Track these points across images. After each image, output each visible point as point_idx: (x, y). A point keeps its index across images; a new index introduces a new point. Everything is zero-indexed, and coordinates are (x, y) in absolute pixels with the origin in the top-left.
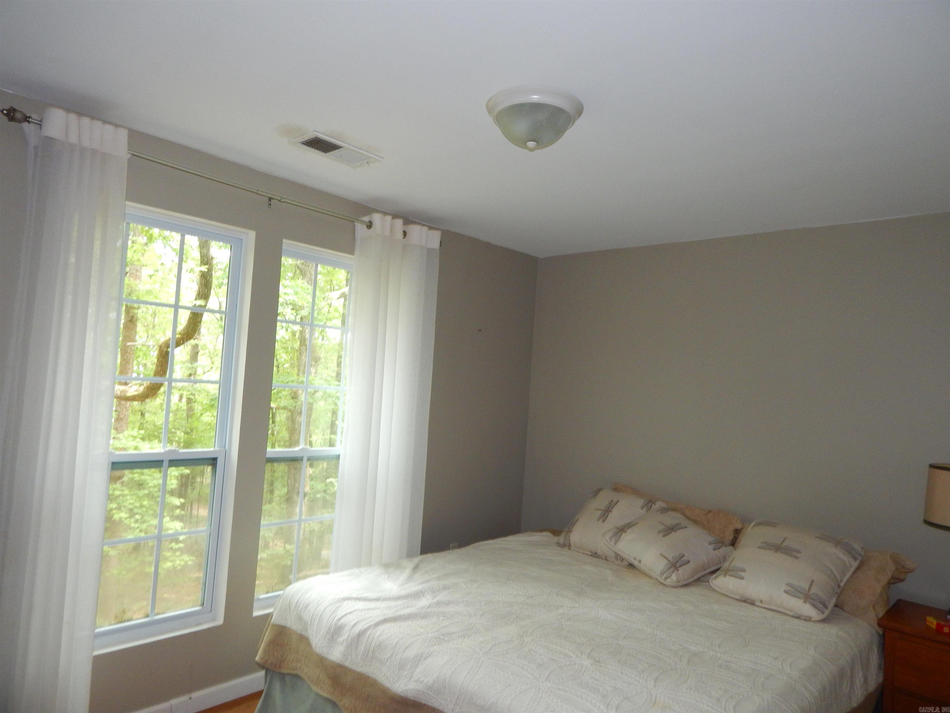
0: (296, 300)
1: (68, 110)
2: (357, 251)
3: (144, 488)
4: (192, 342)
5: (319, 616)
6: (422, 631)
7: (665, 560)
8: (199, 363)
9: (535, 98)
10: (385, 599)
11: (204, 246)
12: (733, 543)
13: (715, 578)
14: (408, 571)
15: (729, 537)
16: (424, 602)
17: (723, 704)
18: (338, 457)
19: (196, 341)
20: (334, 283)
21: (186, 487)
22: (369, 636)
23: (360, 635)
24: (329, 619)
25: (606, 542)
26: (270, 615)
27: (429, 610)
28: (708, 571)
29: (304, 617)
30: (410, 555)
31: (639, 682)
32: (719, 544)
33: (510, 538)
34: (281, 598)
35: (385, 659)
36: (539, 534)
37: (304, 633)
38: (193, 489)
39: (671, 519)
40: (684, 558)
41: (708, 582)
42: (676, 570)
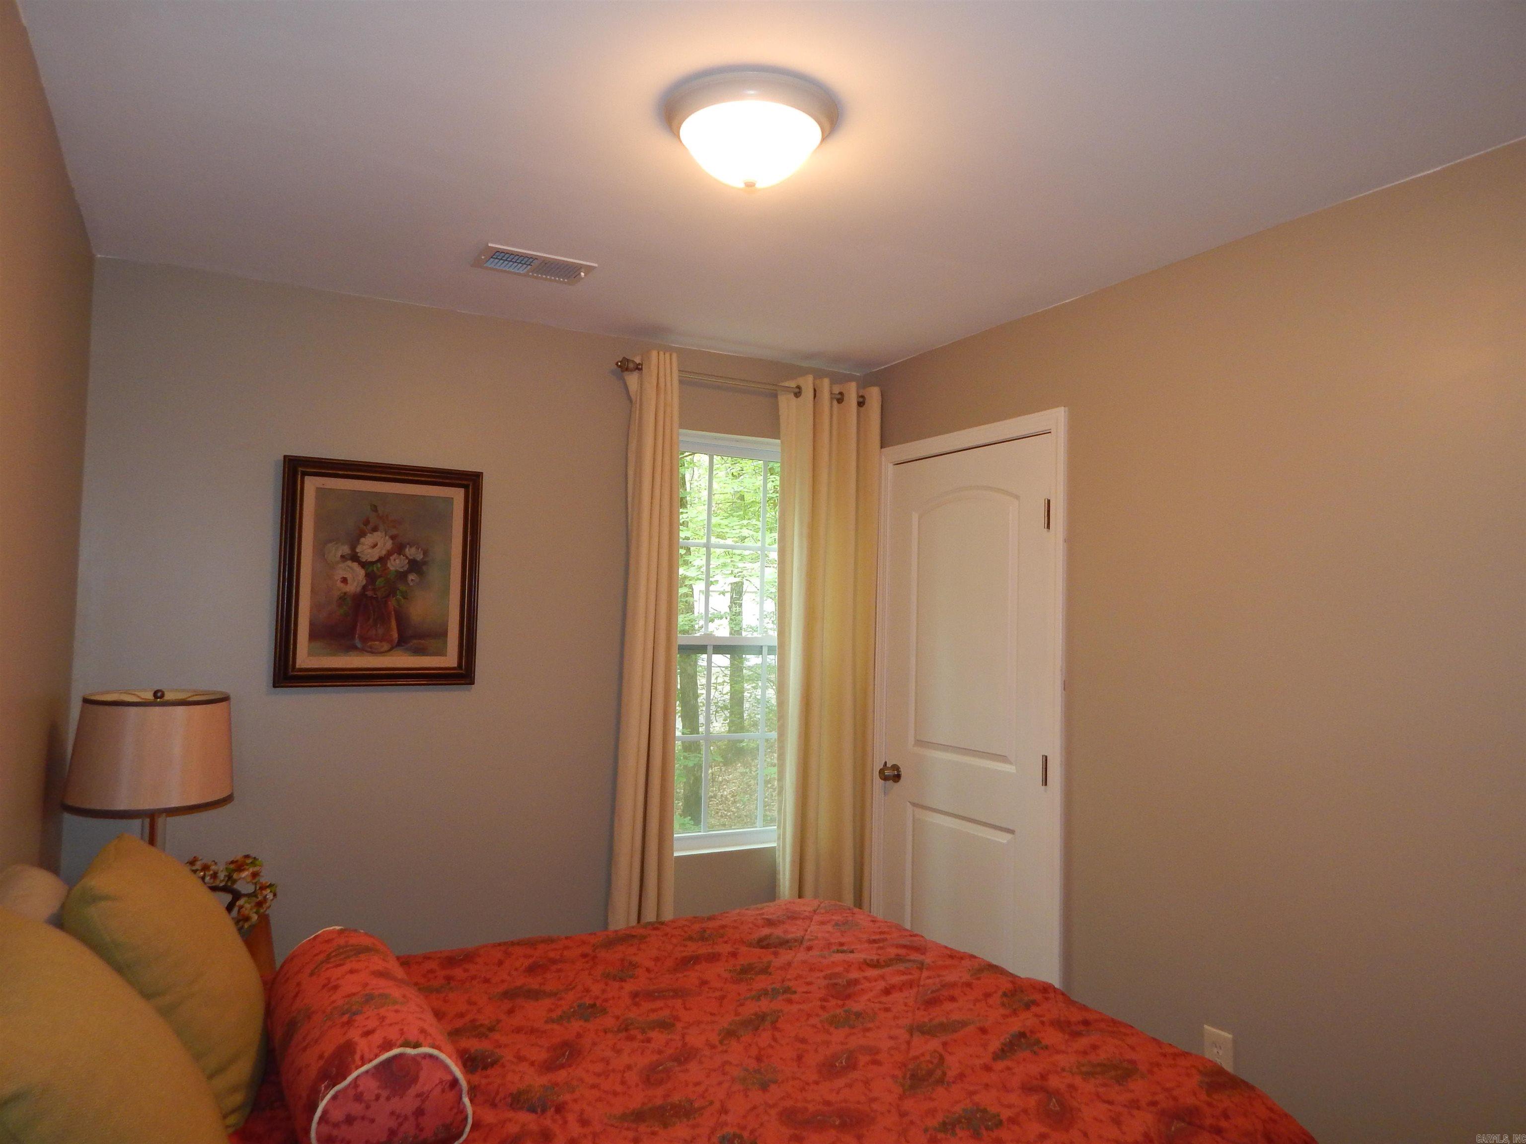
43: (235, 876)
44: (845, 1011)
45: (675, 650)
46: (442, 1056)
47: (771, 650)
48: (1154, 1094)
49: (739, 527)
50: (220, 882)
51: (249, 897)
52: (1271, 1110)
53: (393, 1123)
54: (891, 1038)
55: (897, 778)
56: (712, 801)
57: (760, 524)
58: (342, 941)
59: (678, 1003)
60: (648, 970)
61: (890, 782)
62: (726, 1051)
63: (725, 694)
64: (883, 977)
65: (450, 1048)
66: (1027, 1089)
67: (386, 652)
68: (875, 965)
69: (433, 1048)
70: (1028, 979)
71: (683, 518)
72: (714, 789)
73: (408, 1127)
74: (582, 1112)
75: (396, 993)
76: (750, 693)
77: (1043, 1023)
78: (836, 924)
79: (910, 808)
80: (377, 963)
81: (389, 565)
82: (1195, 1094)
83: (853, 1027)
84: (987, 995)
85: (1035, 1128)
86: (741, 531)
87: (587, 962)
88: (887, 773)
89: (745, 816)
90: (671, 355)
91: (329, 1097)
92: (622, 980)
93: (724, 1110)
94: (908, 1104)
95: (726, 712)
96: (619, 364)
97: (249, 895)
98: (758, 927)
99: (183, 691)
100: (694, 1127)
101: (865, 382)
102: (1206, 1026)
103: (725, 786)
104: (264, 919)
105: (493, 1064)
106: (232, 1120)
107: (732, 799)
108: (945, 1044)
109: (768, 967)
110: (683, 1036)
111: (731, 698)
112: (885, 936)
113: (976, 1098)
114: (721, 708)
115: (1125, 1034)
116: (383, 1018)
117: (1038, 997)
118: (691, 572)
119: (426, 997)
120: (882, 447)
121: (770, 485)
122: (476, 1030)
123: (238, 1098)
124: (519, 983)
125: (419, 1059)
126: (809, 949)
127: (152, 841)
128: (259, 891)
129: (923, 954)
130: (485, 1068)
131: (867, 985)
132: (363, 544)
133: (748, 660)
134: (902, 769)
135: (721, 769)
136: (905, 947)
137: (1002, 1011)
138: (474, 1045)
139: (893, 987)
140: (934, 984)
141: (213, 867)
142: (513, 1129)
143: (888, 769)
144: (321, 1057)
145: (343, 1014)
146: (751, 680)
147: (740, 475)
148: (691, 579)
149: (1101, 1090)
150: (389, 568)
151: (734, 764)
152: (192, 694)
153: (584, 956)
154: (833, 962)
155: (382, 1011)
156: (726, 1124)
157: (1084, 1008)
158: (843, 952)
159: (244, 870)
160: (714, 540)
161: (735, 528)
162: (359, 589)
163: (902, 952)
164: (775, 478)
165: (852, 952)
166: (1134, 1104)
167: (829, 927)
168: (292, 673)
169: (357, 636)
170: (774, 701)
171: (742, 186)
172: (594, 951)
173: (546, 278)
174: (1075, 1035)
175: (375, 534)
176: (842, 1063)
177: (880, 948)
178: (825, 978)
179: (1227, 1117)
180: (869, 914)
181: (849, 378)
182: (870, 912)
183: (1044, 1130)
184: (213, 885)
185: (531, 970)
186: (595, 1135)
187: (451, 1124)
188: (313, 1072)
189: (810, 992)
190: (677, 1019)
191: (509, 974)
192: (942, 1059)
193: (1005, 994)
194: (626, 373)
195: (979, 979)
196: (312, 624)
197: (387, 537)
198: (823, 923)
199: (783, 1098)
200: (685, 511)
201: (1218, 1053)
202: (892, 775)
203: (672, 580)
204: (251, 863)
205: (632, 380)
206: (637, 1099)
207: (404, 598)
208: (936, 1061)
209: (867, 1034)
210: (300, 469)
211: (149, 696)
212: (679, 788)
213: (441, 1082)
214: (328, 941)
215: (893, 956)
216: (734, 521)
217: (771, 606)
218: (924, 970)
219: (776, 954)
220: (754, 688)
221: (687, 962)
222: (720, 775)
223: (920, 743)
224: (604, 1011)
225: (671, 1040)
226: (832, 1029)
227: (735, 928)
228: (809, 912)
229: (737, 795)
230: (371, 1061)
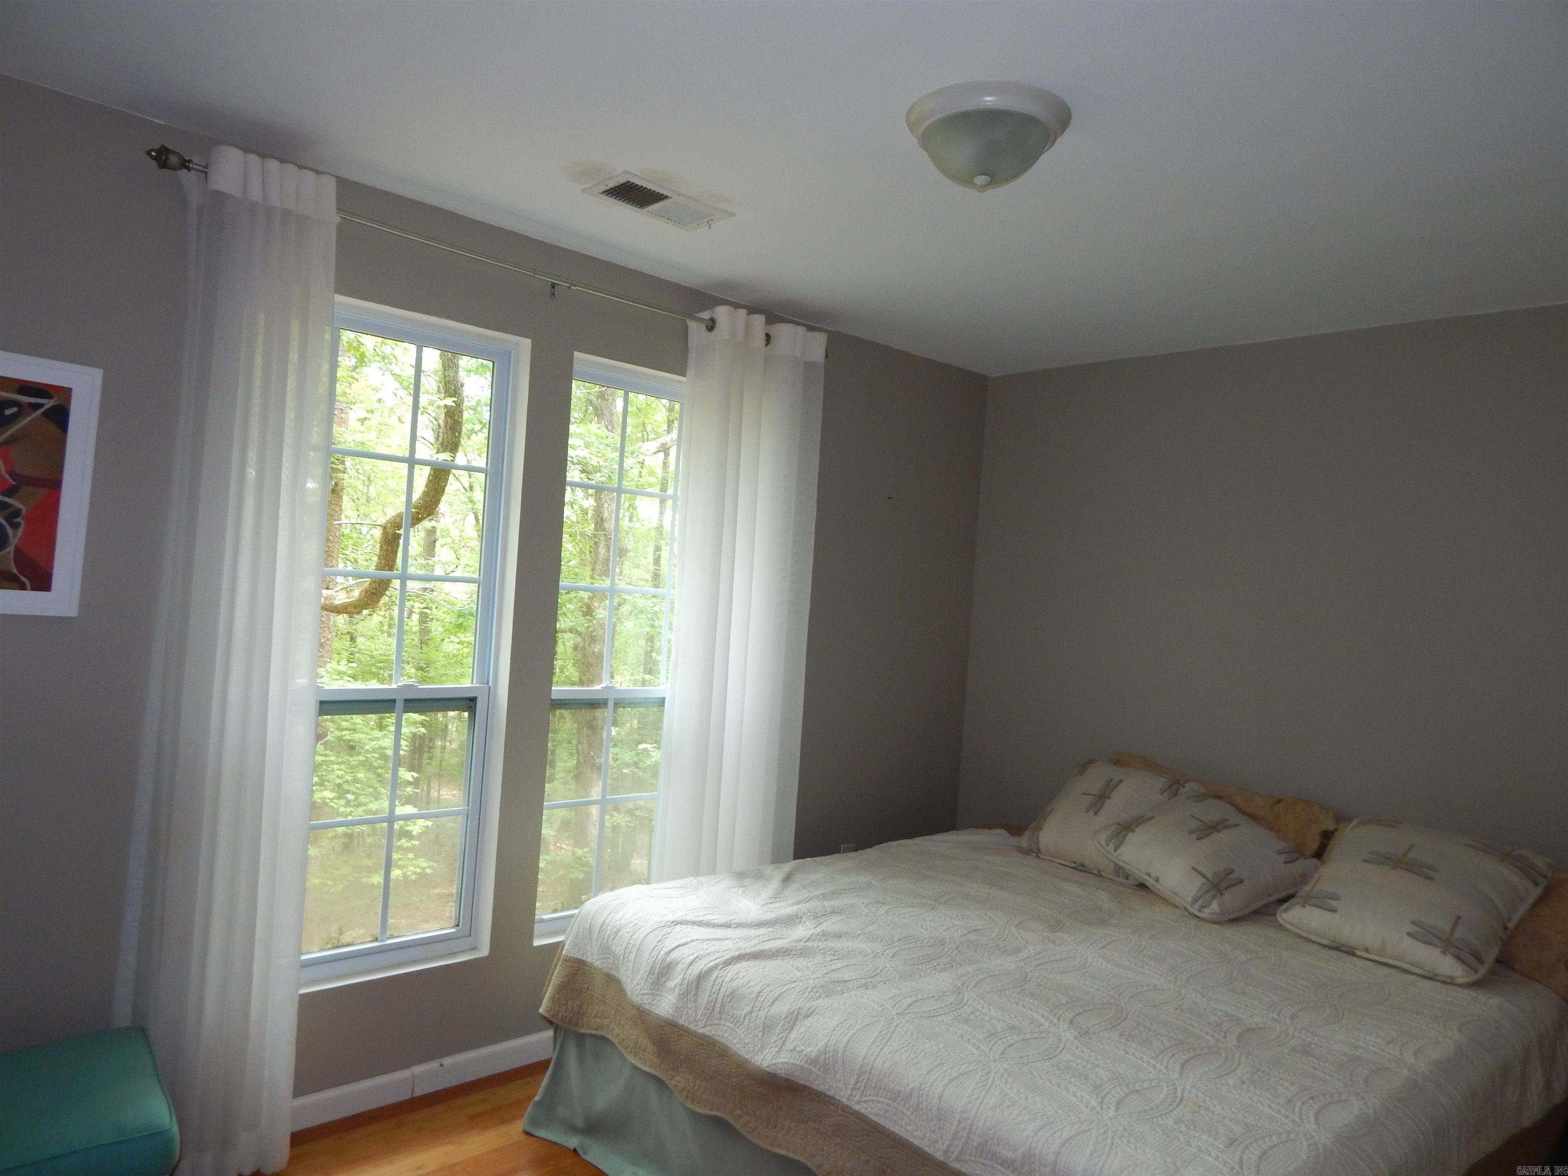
0: (588, 456)
1: (247, 150)
2: (691, 370)
3: (359, 754)
4: (427, 524)
5: (637, 947)
6: (799, 974)
7: (1200, 877)
8: (436, 559)
9: (989, 100)
10: (739, 925)
11: (449, 366)
12: (1320, 854)
13: (1286, 910)
14: (775, 884)
15: (1313, 844)
16: (801, 932)
17: (1297, 1109)
18: (661, 702)
19: (433, 523)
20: (649, 428)
21: (421, 755)
22: (715, 981)
23: (701, 978)
24: (652, 952)
25: (1099, 847)
26: (559, 946)
27: (809, 944)
28: (1275, 897)
29: (614, 947)
30: (777, 859)
31: (1154, 1067)
32: (1296, 852)
33: (938, 837)
34: (576, 919)
35: (740, 1016)
36: (987, 831)
37: (613, 973)
38: (431, 758)
39: (1213, 810)
40: (1235, 875)
41: (1275, 915)
42: (1219, 895)
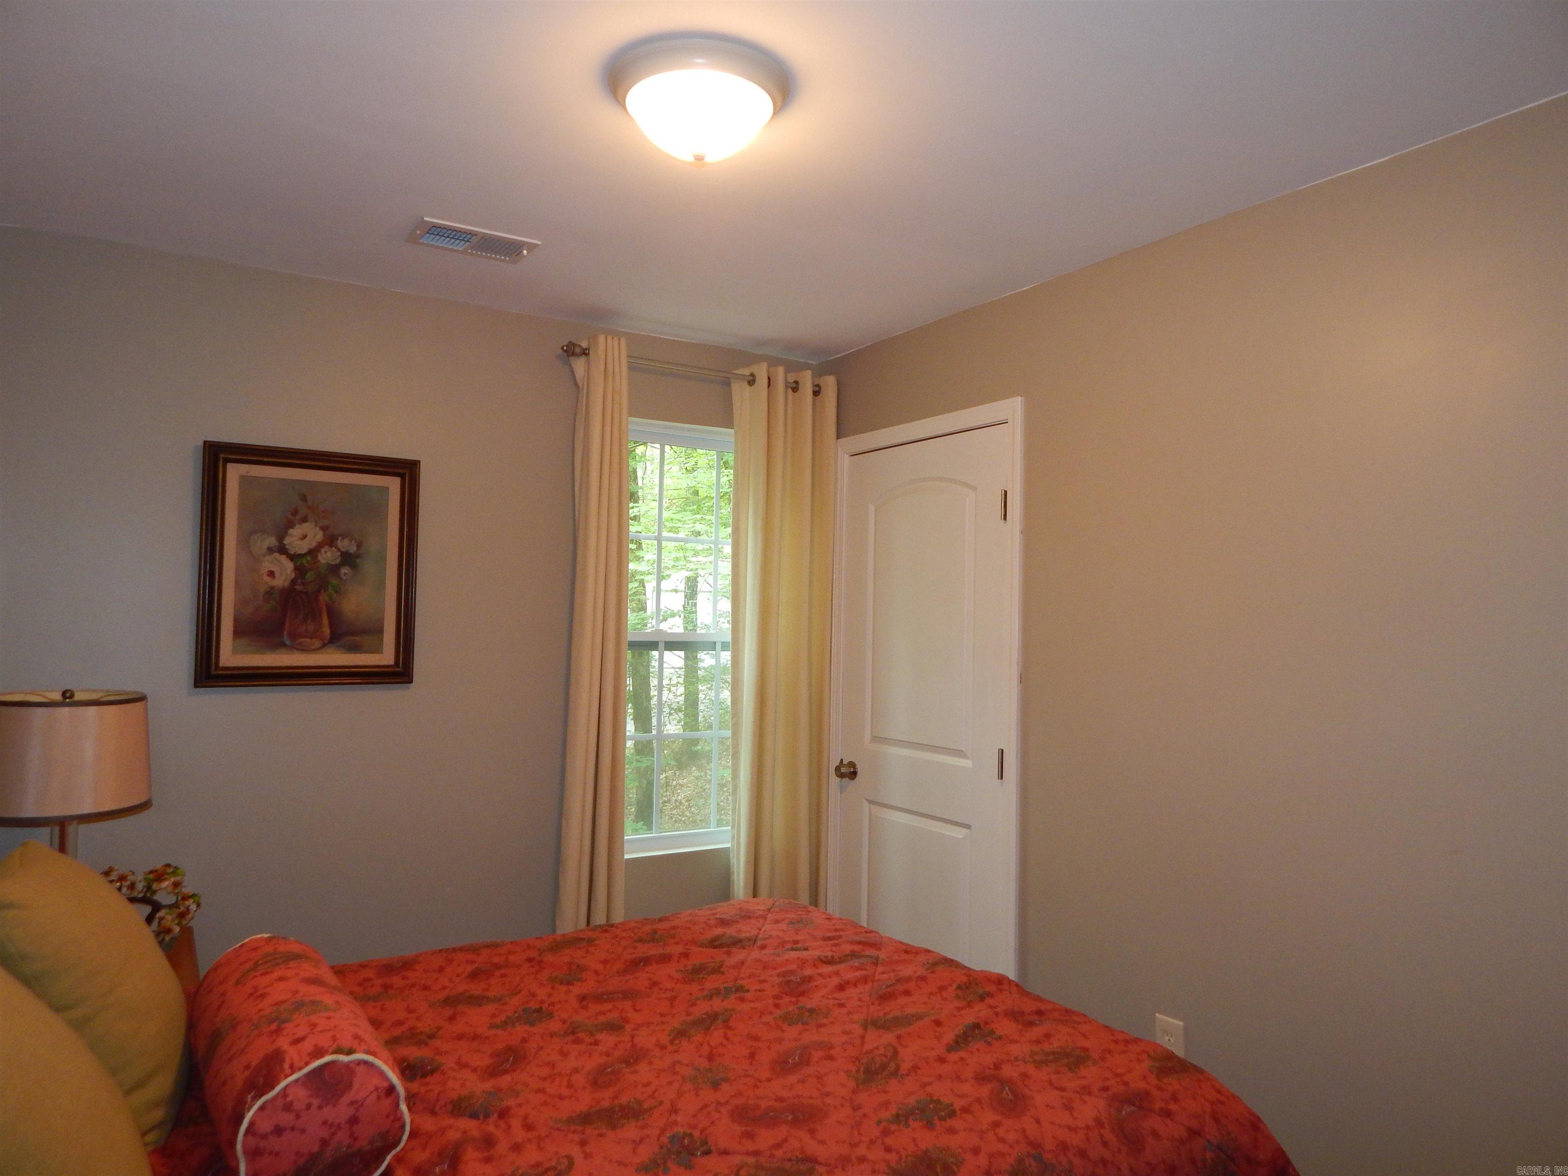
43: (155, 886)
44: (799, 1008)
45: (625, 646)
46: (378, 1062)
47: (725, 647)
48: (1106, 1079)
49: (692, 521)
50: (138, 893)
51: (170, 909)
52: (1219, 1091)
53: (325, 1133)
54: (845, 1033)
55: (853, 775)
56: (666, 806)
57: (713, 518)
58: (269, 949)
59: (628, 1004)
60: (597, 973)
61: (846, 780)
62: (676, 1051)
63: (679, 696)
64: (837, 973)
65: (386, 1054)
66: (981, 1078)
67: (318, 649)
68: (829, 962)
69: (367, 1054)
70: (982, 971)
71: (632, 513)
72: (668, 793)
73: (342, 1137)
74: (526, 1117)
75: (328, 1000)
76: (704, 694)
77: (997, 1014)
78: (791, 923)
79: (866, 805)
80: (307, 969)
81: (320, 558)
82: (1145, 1078)
83: (807, 1024)
84: (942, 988)
85: (988, 1116)
86: (694, 525)
87: (533, 967)
88: (843, 770)
89: (700, 820)
90: (619, 340)
91: (255, 1107)
92: (569, 983)
93: (674, 1110)
94: (862, 1098)
95: (680, 714)
96: (565, 348)
97: (170, 907)
98: (710, 926)
99: (95, 691)
100: (642, 1128)
101: (822, 370)
102: (1157, 1015)
103: (679, 791)
104: (187, 932)
105: (432, 1072)
106: (150, 1138)
107: (687, 804)
108: (899, 1037)
109: (721, 966)
110: (633, 1037)
111: (686, 700)
112: (841, 933)
113: (929, 1089)
114: (675, 710)
115: (1079, 1023)
116: (313, 1026)
117: (993, 988)
118: (642, 567)
119: (362, 1006)
120: (838, 438)
121: (724, 480)
122: (416, 1038)
123: (158, 1115)
124: (461, 989)
125: (352, 1065)
126: (763, 947)
127: (62, 849)
128: (182, 902)
129: (879, 949)
130: (424, 1076)
131: (820, 981)
132: (292, 536)
133: (702, 661)
134: (858, 766)
135: (675, 774)
136: (860, 943)
137: (957, 1004)
138: (413, 1053)
139: (848, 982)
140: (890, 979)
141: (131, 878)
142: (453, 1136)
143: (845, 766)
144: (247, 1067)
145: (271, 1023)
146: (705, 680)
147: (693, 470)
148: (642, 573)
149: (1054, 1077)
150: (319, 561)
151: (689, 768)
152: (105, 694)
153: (530, 960)
154: (787, 960)
155: (314, 1018)
156: (676, 1123)
157: (1039, 999)
158: (797, 950)
159: (165, 880)
160: (665, 534)
161: (687, 522)
162: (287, 584)
163: (857, 948)
164: (729, 472)
165: (806, 949)
166: (1086, 1090)
167: (783, 926)
168: (216, 673)
169: (285, 633)
170: (729, 702)
171: (692, 159)
172: (540, 955)
173: (486, 255)
174: (1031, 1024)
175: (305, 525)
176: (795, 1059)
177: (836, 945)
178: (778, 975)
179: (1175, 1099)
180: (825, 911)
181: (801, 367)
182: (826, 910)
183: (997, 1118)
184: (132, 896)
185: (474, 976)
186: (540, 1139)
187: (388, 1132)
188: (239, 1083)
189: (763, 991)
190: (627, 1021)
191: (451, 980)
192: (896, 1053)
193: (959, 987)
194: (571, 358)
195: (933, 972)
196: (236, 620)
197: (318, 528)
198: (777, 922)
199: (734, 1096)
200: (636, 505)
201: (1169, 1040)
202: (849, 772)
203: (622, 575)
204: (172, 872)
205: (579, 365)
206: (585, 1102)
207: (337, 592)
208: (890, 1055)
209: (822, 1030)
210: (222, 456)
211: (57, 696)
212: (631, 791)
213: (377, 1089)
214: (255, 949)
215: (848, 952)
216: (688, 516)
217: (726, 605)
218: (879, 965)
219: (728, 954)
220: (709, 689)
221: (636, 964)
222: (674, 779)
223: (876, 739)
224: (550, 1015)
225: (620, 1042)
226: (785, 1027)
227: (686, 928)
228: (764, 911)
229: (691, 799)
230: (301, 1069)
